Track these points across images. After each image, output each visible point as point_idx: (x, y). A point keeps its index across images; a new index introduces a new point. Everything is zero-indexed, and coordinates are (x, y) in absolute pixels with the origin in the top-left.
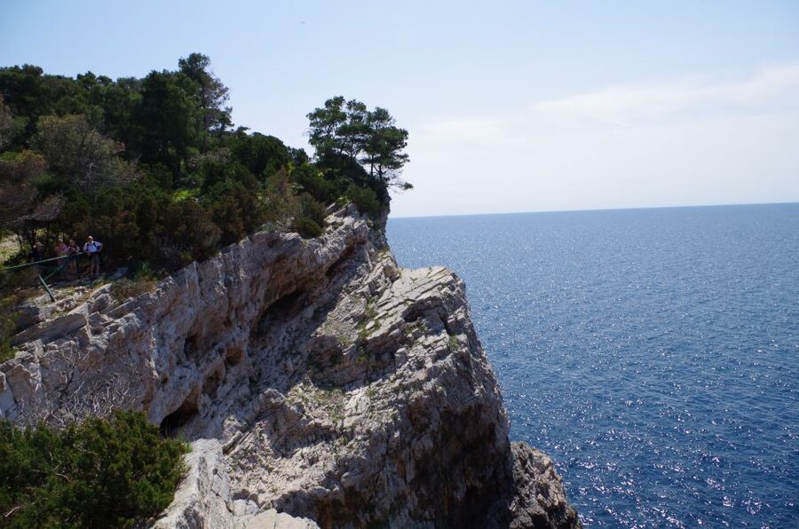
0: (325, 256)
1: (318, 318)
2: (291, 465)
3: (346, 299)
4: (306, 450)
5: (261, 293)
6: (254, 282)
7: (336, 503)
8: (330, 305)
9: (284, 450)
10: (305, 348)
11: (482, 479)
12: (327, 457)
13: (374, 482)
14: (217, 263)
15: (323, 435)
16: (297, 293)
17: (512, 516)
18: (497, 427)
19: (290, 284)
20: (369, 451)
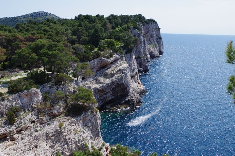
0: (110, 61)
1: (107, 69)
2: (97, 85)
3: (112, 67)
4: (99, 84)
5: (99, 65)
6: (97, 64)
7: (101, 90)
8: (109, 68)
9: (97, 83)
10: (104, 73)
11: (123, 94)
12: (101, 85)
13: (106, 89)
14: (92, 62)
15: (102, 83)
16: (106, 66)
17: (126, 99)
18: (127, 87)
19: (104, 65)
20: (106, 85)
